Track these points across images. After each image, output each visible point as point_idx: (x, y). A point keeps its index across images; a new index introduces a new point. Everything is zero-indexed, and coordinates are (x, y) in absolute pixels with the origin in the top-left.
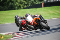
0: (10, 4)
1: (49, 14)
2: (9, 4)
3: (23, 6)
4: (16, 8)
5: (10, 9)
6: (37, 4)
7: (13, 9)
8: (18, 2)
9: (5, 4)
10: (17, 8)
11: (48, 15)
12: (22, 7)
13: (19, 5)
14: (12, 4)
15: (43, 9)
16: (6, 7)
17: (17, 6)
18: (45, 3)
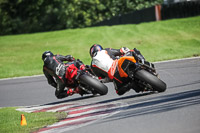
0: (48, 11)
1: (180, 42)
2: (45, 10)
3: (91, 17)
4: (69, 23)
5: (48, 27)
6: (138, 8)
7: (59, 26)
8: (75, 5)
9: (33, 10)
10: (72, 23)
11: (177, 46)
12: (89, 22)
13: (77, 14)
14: (56, 10)
15: (159, 24)
16: (36, 21)
17: (70, 16)
18: (164, 6)
